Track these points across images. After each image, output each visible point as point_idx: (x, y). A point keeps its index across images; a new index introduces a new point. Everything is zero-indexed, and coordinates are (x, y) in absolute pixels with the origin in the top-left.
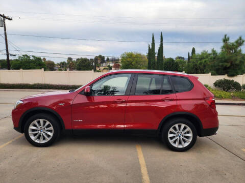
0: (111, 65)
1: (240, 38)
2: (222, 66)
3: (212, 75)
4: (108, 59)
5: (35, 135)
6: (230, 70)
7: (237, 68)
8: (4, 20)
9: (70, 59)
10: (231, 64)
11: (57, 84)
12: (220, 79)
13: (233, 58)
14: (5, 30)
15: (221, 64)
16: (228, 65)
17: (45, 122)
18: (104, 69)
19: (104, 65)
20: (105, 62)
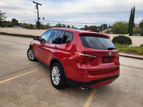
8: (38, 5)
9: (86, 26)
14: (38, 11)
18: (105, 33)
19: (106, 30)
20: (107, 28)
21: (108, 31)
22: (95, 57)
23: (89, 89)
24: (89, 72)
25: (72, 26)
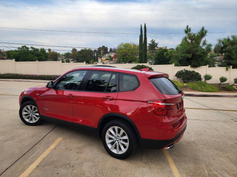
0: (112, 56)
1: (203, 29)
2: (184, 57)
3: (175, 66)
4: (111, 50)
5: (28, 118)
6: (193, 61)
7: (200, 59)
9: (74, 50)
10: (193, 55)
11: (26, 74)
12: (181, 70)
13: (195, 49)
15: (183, 55)
16: (190, 56)
17: (31, 107)
18: (106, 59)
19: (107, 55)
20: (108, 53)
21: (110, 57)
22: (174, 104)
25: (49, 50)
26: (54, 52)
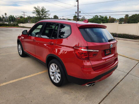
14: (78, 3)
22: (98, 51)
23: (93, 85)
24: (93, 68)
25: (110, 17)
26: (112, 18)
